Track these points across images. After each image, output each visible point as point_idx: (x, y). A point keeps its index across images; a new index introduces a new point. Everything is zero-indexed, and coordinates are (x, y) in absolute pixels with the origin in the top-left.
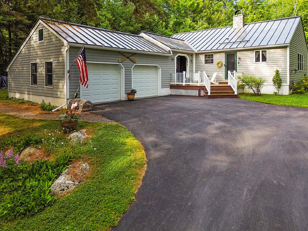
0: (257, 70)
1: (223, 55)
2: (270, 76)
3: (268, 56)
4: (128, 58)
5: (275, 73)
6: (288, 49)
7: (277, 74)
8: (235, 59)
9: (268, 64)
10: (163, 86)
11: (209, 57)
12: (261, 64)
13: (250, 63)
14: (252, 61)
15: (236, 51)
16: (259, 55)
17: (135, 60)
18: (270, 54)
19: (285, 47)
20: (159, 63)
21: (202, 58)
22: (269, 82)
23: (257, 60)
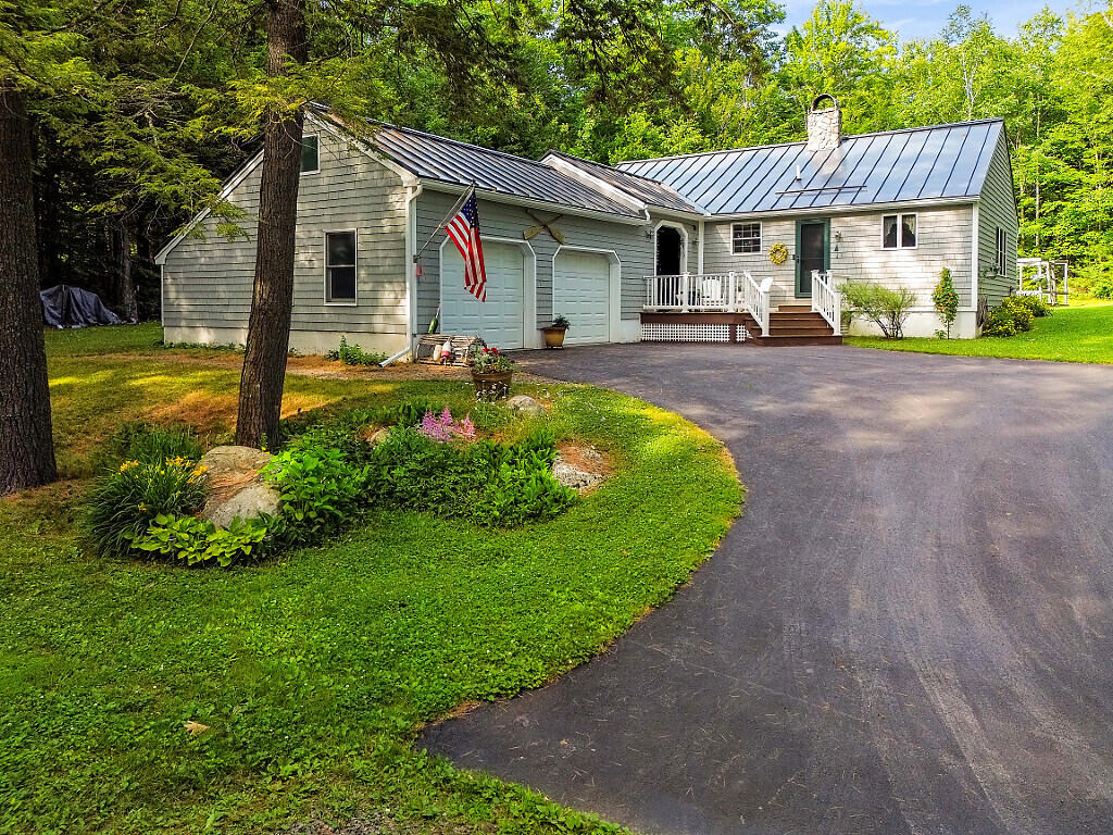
0: (889, 270)
1: (789, 228)
2: (923, 285)
3: (917, 232)
4: (545, 226)
5: (938, 280)
6: (976, 212)
7: (946, 279)
8: (826, 238)
9: (920, 252)
10: (625, 316)
11: (747, 234)
12: (901, 253)
13: (867, 249)
14: (876, 243)
15: (827, 218)
16: (895, 226)
17: (563, 234)
18: (924, 224)
19: (969, 206)
20: (614, 246)
21: (726, 236)
22: (922, 303)
23: (890, 241)
